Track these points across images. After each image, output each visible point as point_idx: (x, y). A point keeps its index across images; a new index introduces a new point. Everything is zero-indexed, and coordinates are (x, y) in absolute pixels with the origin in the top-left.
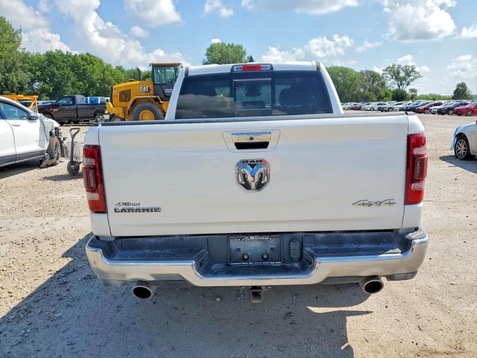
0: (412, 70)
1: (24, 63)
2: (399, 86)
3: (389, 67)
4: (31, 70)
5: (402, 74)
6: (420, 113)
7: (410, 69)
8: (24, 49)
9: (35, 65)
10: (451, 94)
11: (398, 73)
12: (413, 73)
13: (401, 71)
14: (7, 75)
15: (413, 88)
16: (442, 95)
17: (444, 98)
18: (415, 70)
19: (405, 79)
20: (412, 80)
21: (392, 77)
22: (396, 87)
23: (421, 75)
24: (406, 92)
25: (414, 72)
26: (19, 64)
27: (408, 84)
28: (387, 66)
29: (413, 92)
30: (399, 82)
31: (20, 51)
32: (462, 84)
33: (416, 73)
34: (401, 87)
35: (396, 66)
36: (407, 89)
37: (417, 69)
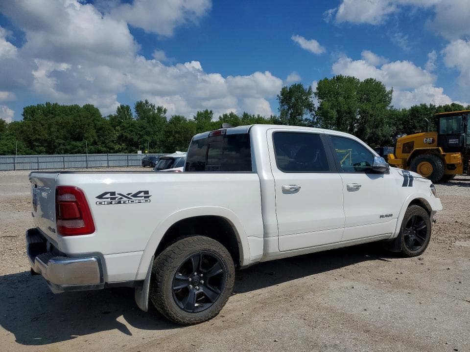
1: (390, 119)
4: (395, 125)
8: (392, 107)
9: (399, 120)
14: (374, 130)
26: (385, 120)
31: (389, 108)
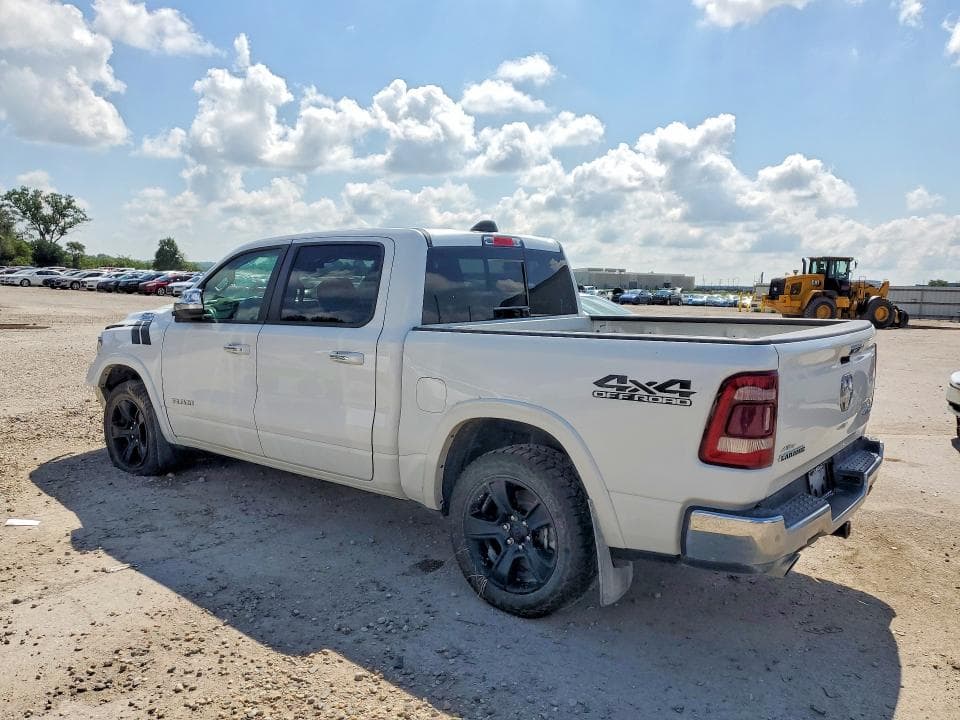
0: (69, 205)
2: (42, 234)
3: (15, 193)
5: (47, 210)
6: (148, 294)
7: (64, 201)
10: (151, 257)
11: (38, 207)
12: (70, 212)
13: (44, 204)
15: (74, 241)
16: (134, 258)
17: (138, 265)
18: (73, 204)
19: (52, 220)
20: (71, 225)
21: (24, 213)
22: (37, 236)
23: (89, 217)
24: (60, 248)
25: (74, 208)
27: (63, 232)
28: (11, 190)
29: (76, 248)
30: (42, 226)
32: (169, 240)
33: (77, 211)
34: (48, 237)
35: (31, 192)
36: (63, 242)
37: (78, 203)
